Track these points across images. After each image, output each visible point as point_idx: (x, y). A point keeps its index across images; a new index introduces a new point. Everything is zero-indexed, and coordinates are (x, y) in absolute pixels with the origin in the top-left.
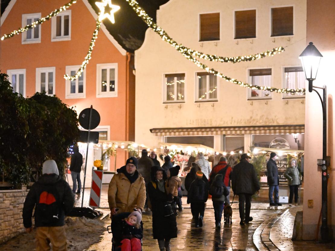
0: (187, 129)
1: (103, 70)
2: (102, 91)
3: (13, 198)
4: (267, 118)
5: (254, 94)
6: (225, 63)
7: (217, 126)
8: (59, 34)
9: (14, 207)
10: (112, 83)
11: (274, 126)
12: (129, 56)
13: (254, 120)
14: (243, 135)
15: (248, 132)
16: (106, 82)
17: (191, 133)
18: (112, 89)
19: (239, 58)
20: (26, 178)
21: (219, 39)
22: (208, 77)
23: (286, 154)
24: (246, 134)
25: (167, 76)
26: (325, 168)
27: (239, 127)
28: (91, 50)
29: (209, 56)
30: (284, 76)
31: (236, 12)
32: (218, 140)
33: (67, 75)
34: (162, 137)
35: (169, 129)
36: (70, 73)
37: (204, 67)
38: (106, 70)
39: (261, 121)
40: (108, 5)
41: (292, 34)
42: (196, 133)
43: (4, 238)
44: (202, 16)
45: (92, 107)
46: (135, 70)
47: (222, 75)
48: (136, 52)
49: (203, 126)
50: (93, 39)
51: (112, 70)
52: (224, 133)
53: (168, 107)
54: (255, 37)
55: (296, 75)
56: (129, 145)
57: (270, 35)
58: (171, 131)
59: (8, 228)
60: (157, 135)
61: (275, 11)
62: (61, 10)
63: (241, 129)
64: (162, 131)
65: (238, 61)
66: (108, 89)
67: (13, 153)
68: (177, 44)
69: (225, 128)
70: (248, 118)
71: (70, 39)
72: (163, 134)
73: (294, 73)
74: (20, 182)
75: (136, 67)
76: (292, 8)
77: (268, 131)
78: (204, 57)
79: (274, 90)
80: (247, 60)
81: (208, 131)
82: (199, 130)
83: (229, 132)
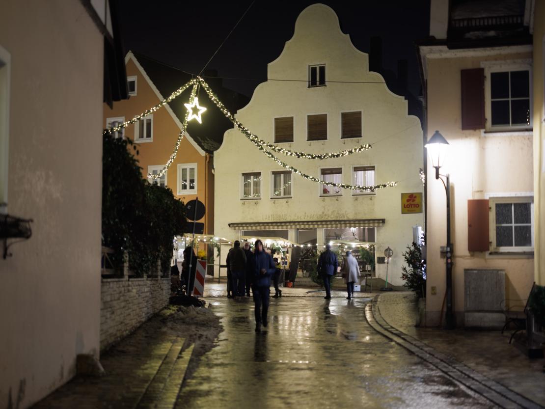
0: (263, 223)
1: (183, 169)
2: (183, 189)
3: (138, 287)
4: (338, 214)
5: (325, 191)
6: (313, 159)
7: (292, 220)
8: (141, 136)
9: (139, 296)
10: (192, 181)
11: (345, 221)
12: (208, 157)
13: (325, 215)
14: (316, 229)
15: (320, 226)
16: (186, 181)
17: (267, 227)
18: (192, 188)
19: (327, 154)
20: (148, 267)
21: (293, 141)
22: (282, 175)
23: (359, 246)
24: (318, 227)
25: (244, 174)
26: (449, 255)
27: (312, 222)
28: (176, 150)
29: (296, 153)
30: (353, 175)
31: (308, 116)
32: (292, 234)
33: (151, 174)
34: (240, 231)
35: (246, 224)
36: (152, 172)
37: (284, 165)
38: (186, 169)
39: (332, 216)
40: (196, 106)
41: (361, 136)
42: (271, 227)
43: (132, 328)
44: (276, 119)
45: (197, 199)
46: (214, 169)
47: (300, 172)
48: (215, 153)
49: (278, 221)
50: (179, 139)
51: (192, 170)
52: (298, 227)
53: (245, 203)
54: (326, 139)
55: (365, 174)
56: (211, 238)
57: (340, 137)
58: (248, 225)
59: (135, 317)
60: (235, 229)
61: (344, 115)
62: (151, 111)
63: (314, 223)
64: (240, 225)
65: (326, 157)
66: (188, 187)
67: (138, 241)
68: (264, 143)
69: (299, 222)
70: (321, 213)
71: (152, 141)
72: (241, 228)
73: (363, 172)
74: (142, 270)
75: (215, 167)
76: (360, 113)
77: (339, 225)
78: (291, 154)
79: (348, 187)
80: (333, 156)
81: (283, 226)
82: (274, 224)
83: (302, 226)
